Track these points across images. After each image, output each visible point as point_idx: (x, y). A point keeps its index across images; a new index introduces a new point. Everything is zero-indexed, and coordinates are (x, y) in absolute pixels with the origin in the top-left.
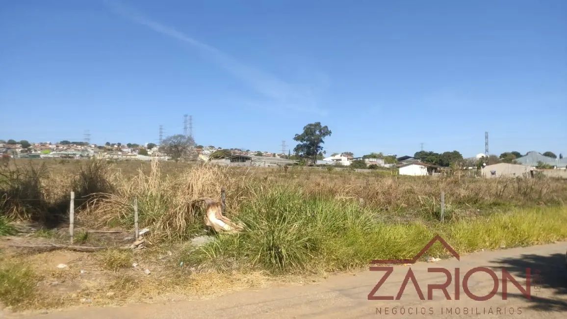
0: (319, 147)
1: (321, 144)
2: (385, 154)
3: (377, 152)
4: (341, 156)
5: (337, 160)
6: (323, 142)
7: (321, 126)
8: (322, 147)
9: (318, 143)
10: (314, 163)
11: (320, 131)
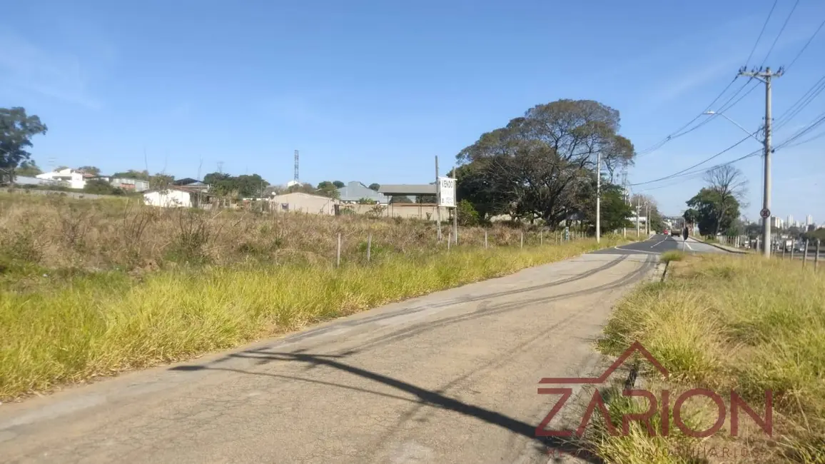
0: (24, 153)
1: (26, 148)
2: (152, 173)
3: (139, 169)
4: (72, 171)
5: (64, 178)
6: (30, 144)
7: (25, 116)
8: (29, 154)
9: (18, 146)
10: (11, 180)
11: (23, 124)
